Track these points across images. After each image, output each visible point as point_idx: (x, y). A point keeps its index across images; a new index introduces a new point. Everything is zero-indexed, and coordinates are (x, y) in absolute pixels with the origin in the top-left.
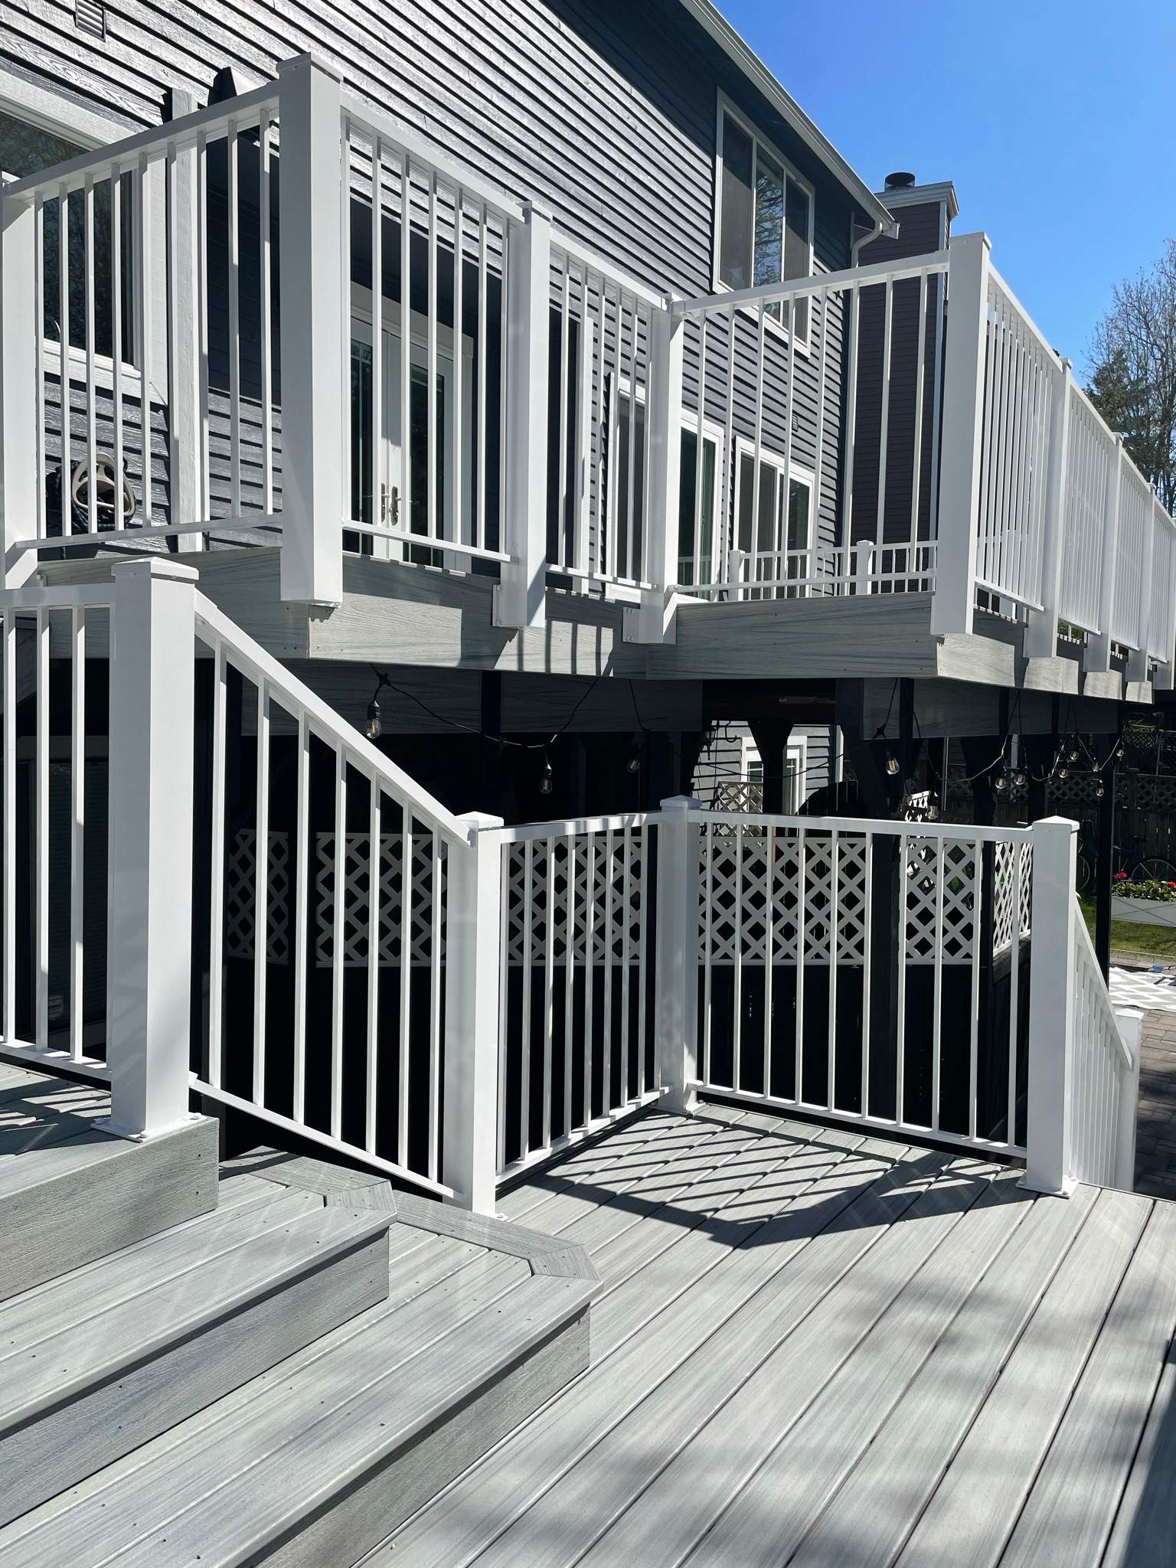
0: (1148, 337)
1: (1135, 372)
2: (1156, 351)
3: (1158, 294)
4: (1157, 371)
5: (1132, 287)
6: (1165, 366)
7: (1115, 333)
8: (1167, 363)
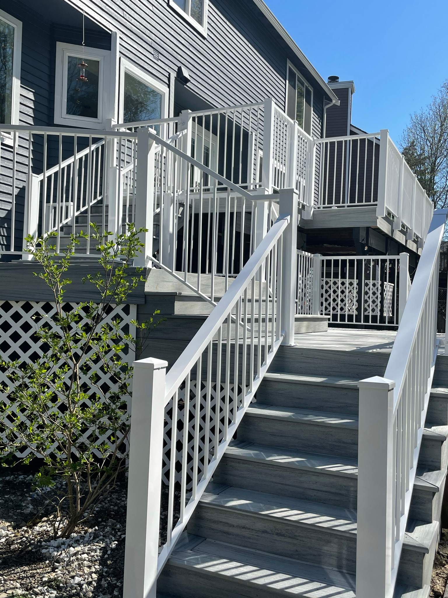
0: (425, 137)
1: (420, 151)
2: (428, 143)
3: (429, 118)
4: (429, 151)
5: (418, 116)
6: (432, 149)
7: (411, 135)
8: (433, 148)
